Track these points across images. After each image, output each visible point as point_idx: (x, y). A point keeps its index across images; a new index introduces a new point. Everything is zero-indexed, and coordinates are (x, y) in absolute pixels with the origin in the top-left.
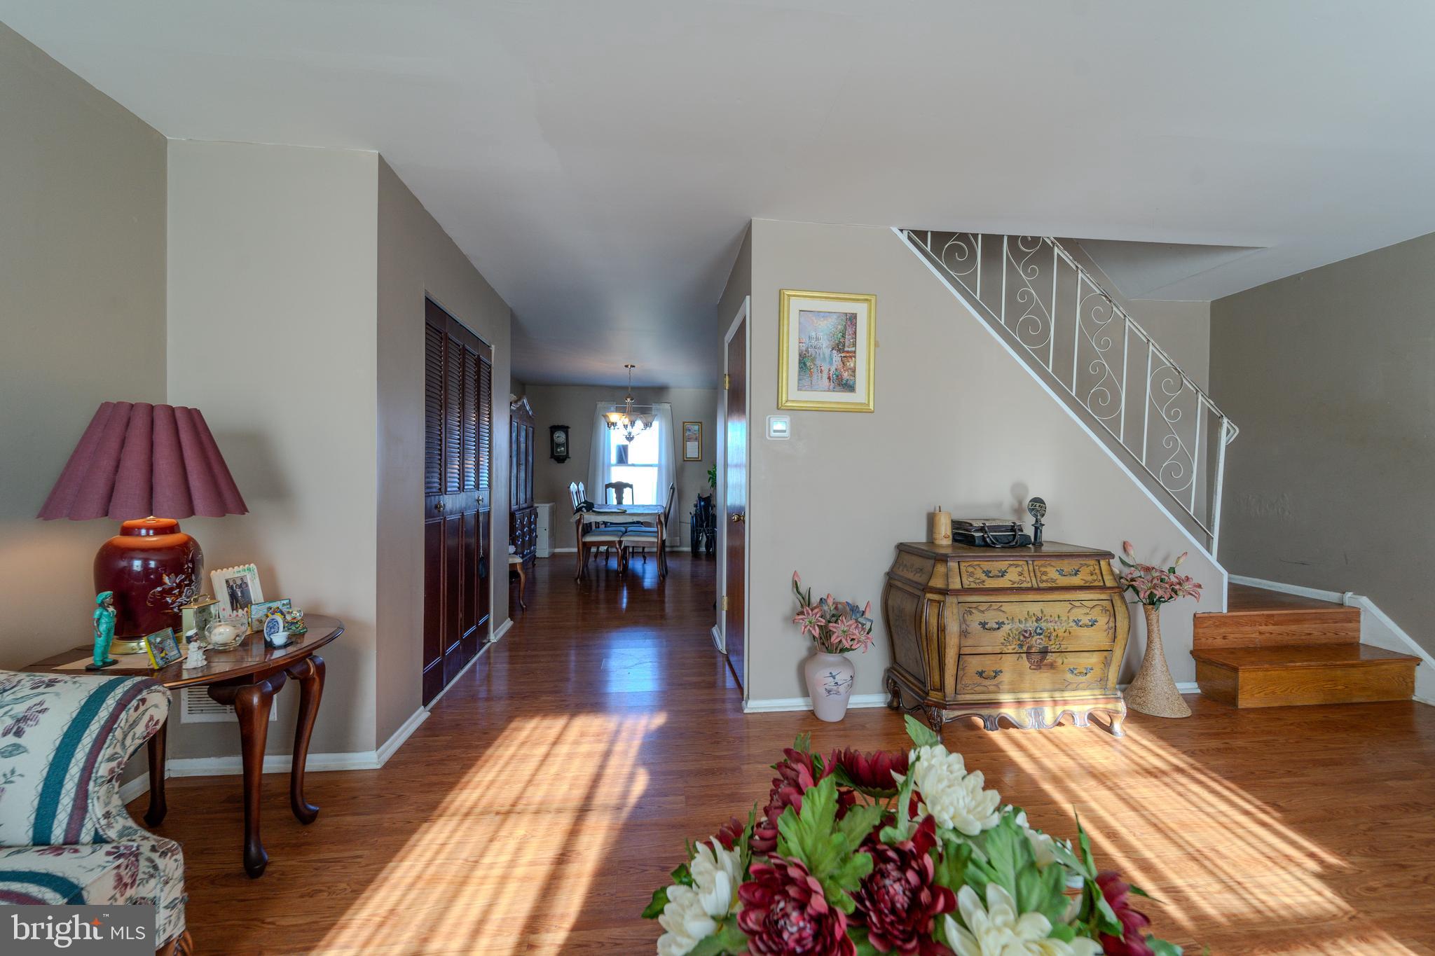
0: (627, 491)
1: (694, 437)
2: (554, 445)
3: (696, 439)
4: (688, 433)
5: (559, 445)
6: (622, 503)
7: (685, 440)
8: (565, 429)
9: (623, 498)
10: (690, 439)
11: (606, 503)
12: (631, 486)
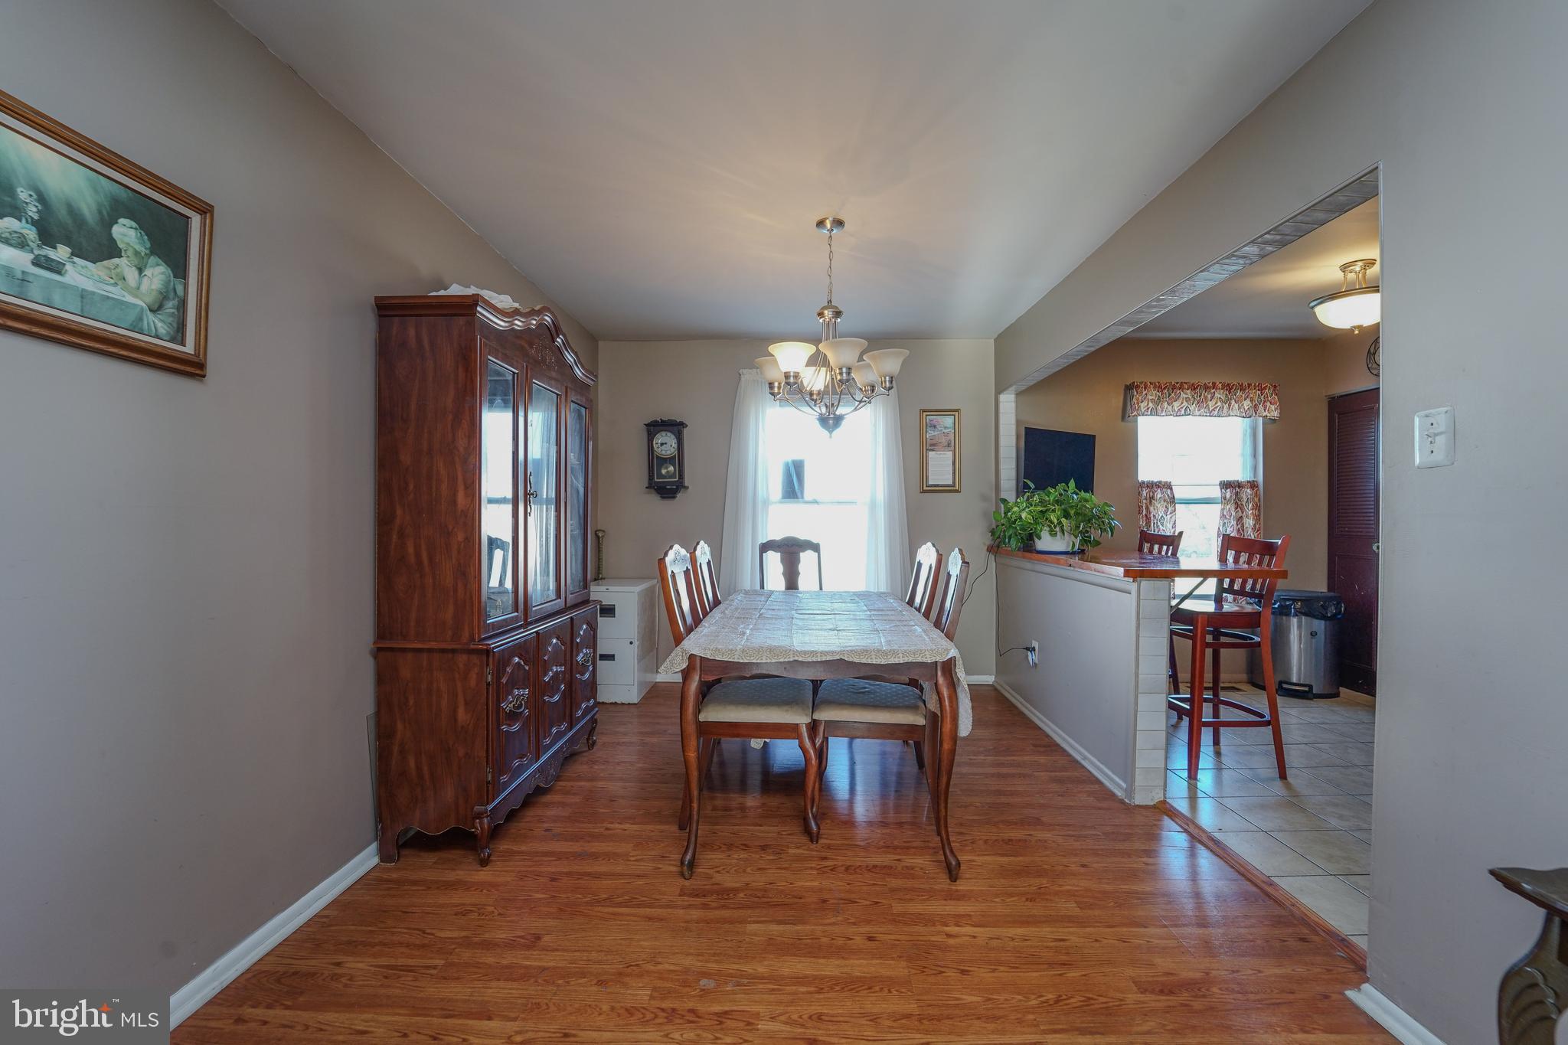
0: (807, 558)
1: (944, 440)
2: (654, 462)
3: (949, 445)
4: (931, 433)
5: (664, 461)
6: (796, 588)
7: (927, 446)
8: (676, 427)
9: (798, 574)
10: (934, 446)
11: (762, 587)
12: (816, 548)
